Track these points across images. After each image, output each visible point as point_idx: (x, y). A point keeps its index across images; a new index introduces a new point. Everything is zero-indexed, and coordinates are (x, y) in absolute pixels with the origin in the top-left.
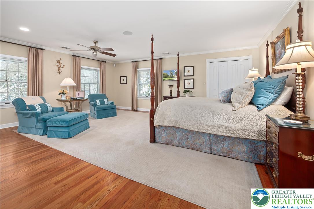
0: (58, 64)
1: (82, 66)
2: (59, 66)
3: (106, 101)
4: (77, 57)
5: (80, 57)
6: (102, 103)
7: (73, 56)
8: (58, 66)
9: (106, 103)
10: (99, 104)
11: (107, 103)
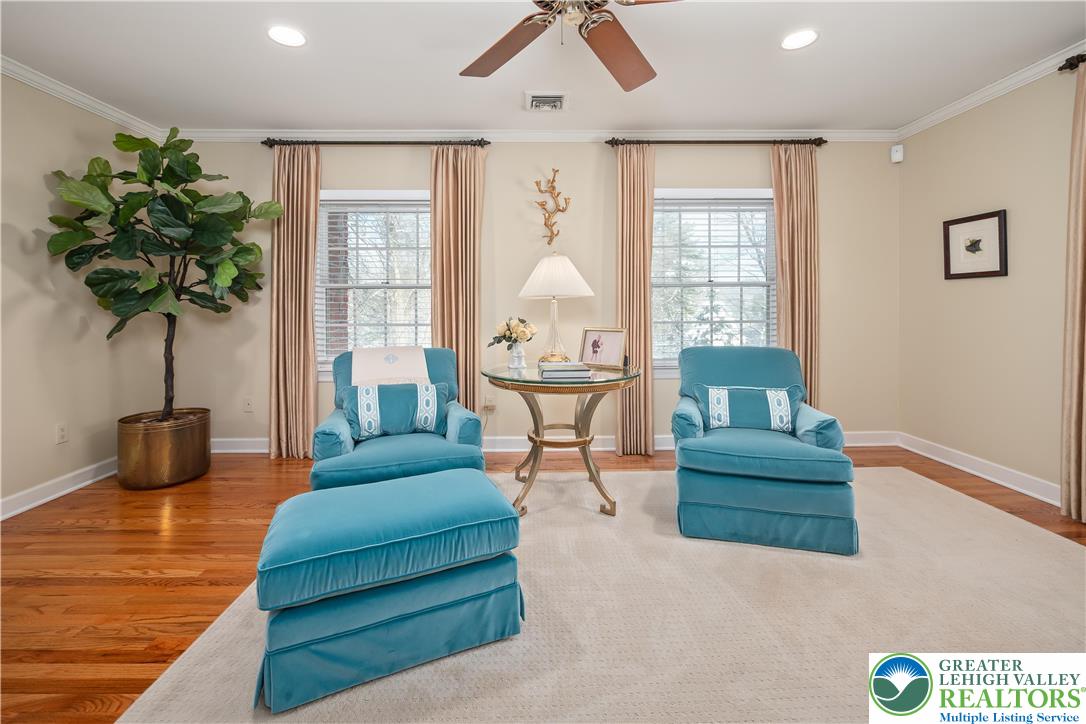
0: (547, 198)
1: (659, 193)
2: (551, 205)
3: (778, 403)
4: (634, 148)
5: (648, 142)
6: (749, 414)
7: (614, 143)
8: (543, 205)
9: (775, 423)
10: (726, 420)
11: (787, 418)
